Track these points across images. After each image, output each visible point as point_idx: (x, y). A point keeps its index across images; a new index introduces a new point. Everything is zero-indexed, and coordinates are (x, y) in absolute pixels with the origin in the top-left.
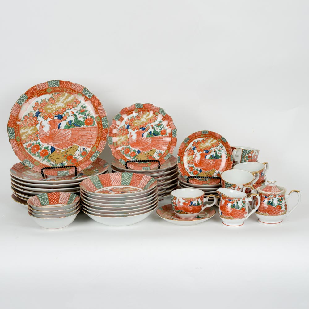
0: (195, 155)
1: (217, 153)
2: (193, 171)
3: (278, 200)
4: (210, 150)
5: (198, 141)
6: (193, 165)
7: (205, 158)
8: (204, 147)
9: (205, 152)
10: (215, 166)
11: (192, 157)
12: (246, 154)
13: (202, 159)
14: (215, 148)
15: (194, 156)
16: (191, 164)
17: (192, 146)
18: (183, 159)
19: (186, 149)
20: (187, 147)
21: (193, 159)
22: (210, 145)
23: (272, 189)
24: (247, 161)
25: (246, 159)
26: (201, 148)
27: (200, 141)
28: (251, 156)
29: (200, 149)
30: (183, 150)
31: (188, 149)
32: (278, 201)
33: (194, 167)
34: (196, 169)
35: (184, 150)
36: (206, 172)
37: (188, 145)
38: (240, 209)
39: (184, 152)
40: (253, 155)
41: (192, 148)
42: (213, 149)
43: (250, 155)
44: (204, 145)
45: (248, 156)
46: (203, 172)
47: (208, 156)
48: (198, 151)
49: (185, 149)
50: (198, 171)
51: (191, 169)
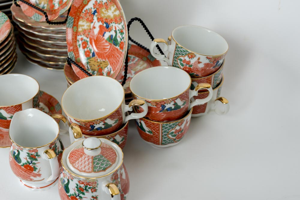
0: (94, 25)
1: (118, 36)
2: (86, 49)
3: (76, 187)
4: (111, 25)
5: (100, 1)
6: (88, 40)
7: (103, 36)
8: (106, 15)
9: (105, 25)
10: (110, 56)
11: (90, 26)
12: (180, 54)
13: (100, 35)
14: (117, 25)
15: (92, 25)
16: (86, 37)
17: (92, 6)
18: (78, 23)
19: (85, 9)
20: (85, 5)
21: (90, 29)
22: (112, 16)
23: (80, 159)
24: (182, 67)
25: (179, 64)
26: (102, 15)
27: (103, 3)
28: (190, 62)
29: (101, 18)
30: (79, 8)
31: (87, 10)
32: (76, 189)
33: (89, 43)
34: (90, 49)
35: (82, 10)
36: (99, 60)
37: (88, 3)
38: (22, 165)
39: (80, 12)
40: (193, 61)
41: (93, 10)
42: (114, 25)
43: (187, 59)
44: (106, 12)
45: (182, 58)
46: (95, 58)
47: (107, 35)
48: (99, 20)
49: (83, 8)
50: (91, 52)
51: (84, 45)
